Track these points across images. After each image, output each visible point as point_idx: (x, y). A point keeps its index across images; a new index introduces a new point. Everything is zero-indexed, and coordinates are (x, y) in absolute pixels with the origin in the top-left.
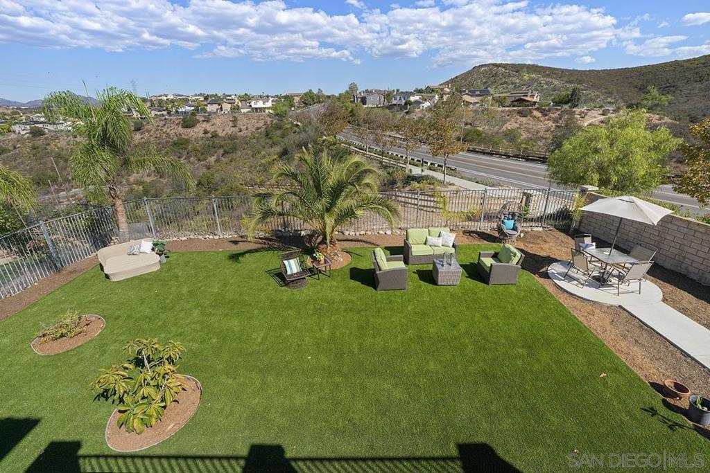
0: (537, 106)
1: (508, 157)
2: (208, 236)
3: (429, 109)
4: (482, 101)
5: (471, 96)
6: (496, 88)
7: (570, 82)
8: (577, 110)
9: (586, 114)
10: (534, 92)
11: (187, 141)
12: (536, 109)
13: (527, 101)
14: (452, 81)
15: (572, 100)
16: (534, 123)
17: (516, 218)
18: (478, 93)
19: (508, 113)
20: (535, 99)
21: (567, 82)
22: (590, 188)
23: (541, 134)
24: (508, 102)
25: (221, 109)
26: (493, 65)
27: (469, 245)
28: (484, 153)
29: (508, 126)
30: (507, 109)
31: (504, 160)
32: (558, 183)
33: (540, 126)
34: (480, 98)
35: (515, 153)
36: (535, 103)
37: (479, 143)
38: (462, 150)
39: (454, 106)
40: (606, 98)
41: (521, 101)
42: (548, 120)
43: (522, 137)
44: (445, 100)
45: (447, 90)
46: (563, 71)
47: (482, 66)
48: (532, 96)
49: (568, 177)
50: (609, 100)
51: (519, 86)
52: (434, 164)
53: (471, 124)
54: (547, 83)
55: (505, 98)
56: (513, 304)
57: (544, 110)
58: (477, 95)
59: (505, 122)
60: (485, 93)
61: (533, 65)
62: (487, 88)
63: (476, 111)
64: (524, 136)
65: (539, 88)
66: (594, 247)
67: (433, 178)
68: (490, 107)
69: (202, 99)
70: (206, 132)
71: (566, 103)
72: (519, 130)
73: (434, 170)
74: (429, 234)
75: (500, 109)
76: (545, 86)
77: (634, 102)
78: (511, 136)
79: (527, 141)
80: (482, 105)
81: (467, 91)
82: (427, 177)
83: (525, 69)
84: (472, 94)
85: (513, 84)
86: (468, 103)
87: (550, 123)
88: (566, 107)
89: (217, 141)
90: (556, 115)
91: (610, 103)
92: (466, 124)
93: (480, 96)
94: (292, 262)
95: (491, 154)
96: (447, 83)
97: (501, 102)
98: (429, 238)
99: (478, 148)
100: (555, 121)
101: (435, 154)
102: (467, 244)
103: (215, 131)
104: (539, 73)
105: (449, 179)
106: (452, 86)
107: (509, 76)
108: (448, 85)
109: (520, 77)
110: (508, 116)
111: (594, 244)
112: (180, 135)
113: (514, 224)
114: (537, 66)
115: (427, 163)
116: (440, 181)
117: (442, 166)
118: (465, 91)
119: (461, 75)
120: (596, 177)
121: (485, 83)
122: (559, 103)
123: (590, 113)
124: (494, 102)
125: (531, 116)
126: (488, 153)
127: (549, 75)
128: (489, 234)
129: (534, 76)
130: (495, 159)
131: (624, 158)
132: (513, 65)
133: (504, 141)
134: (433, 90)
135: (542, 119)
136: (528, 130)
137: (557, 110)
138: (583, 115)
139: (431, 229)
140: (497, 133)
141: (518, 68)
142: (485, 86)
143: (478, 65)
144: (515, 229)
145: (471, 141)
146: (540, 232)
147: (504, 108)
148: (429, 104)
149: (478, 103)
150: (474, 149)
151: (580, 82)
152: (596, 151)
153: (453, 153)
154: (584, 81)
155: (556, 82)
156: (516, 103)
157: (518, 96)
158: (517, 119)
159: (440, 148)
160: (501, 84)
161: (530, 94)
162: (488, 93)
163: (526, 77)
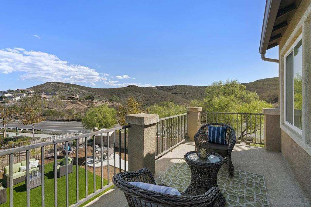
0: (79, 100)
1: (69, 121)
3: (20, 101)
5: (46, 95)
6: (59, 92)
7: (89, 92)
8: (94, 101)
9: (97, 103)
10: (77, 95)
12: (78, 101)
13: (74, 98)
14: (34, 87)
15: (91, 98)
16: (79, 106)
17: (70, 145)
18: (50, 94)
19: (67, 103)
20: (77, 97)
21: (88, 92)
22: (96, 128)
23: (83, 110)
24: (66, 98)
26: (56, 82)
27: (48, 164)
28: (56, 120)
29: (67, 108)
30: (66, 101)
31: (67, 123)
32: (87, 128)
33: (81, 107)
34: (52, 96)
35: (72, 119)
36: (78, 99)
37: (53, 116)
38: (43, 120)
39: (37, 99)
40: (102, 98)
41: (71, 98)
42: (84, 105)
43: (75, 112)
44: (30, 96)
45: (31, 92)
46: (86, 87)
47: (51, 82)
48: (76, 96)
49: (89, 125)
50: (103, 98)
51: (70, 92)
52: (26, 129)
53: (48, 108)
54: (81, 91)
55: (64, 96)
56: (71, 181)
57: (82, 101)
58: (50, 95)
59: (66, 106)
60: (53, 94)
61: (75, 85)
62: (55, 92)
63: (50, 102)
64: (76, 111)
65: (78, 93)
66: (99, 148)
67: (26, 137)
68: (57, 100)
71: (90, 99)
72: (73, 109)
73: (26, 133)
74: (22, 165)
75: (63, 101)
76: (81, 93)
77: (110, 99)
78: (69, 112)
79: (77, 114)
80: (53, 99)
81: (44, 93)
82: (21, 137)
83: (71, 86)
84: (47, 94)
85: (67, 91)
86: (45, 98)
87: (85, 106)
88: (90, 100)
90: (87, 103)
91: (104, 99)
92: (45, 108)
93: (51, 95)
95: (60, 120)
96: (31, 88)
97: (63, 98)
98: (22, 167)
99: (53, 118)
100: (87, 105)
101: (25, 124)
102: (47, 163)
104: (77, 87)
105: (36, 136)
106: (35, 90)
107: (65, 88)
108: (32, 89)
109: (70, 88)
110: (67, 104)
111: (99, 147)
113: (70, 148)
114: (76, 85)
115: (21, 129)
116: (30, 138)
117: (31, 130)
118: (42, 93)
119: (40, 85)
120: (98, 124)
121: (53, 90)
122: (87, 98)
123: (98, 102)
124: (59, 98)
125: (77, 104)
126: (59, 120)
127: (81, 89)
128: (59, 156)
129: (75, 88)
130: (63, 122)
131: (105, 117)
132: (66, 84)
133: (66, 114)
134: (22, 91)
135: (82, 104)
136: (77, 109)
137: (87, 101)
138: (96, 103)
139: (22, 162)
140: (62, 111)
141: (69, 85)
142: (54, 91)
143: (48, 82)
144: (70, 150)
145: (49, 115)
146: (82, 148)
147: (64, 101)
148: (20, 98)
149: (50, 98)
150: (51, 119)
151: (93, 92)
152: (96, 116)
153: (37, 122)
154: (94, 92)
155: (85, 91)
156: (70, 99)
157: (70, 96)
158: (71, 105)
159: (29, 121)
160: (62, 91)
161: (75, 95)
162: (55, 94)
163: (72, 89)
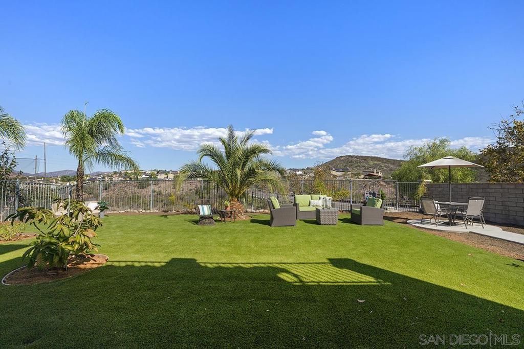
0: (382, 179)
2: (141, 210)
4: (345, 175)
5: (337, 172)
6: (352, 168)
10: (378, 171)
11: (139, 197)
13: (375, 175)
18: (341, 170)
20: (380, 175)
24: (362, 176)
25: (167, 177)
26: (349, 156)
33: (386, 191)
34: (343, 173)
36: (380, 177)
41: (370, 176)
42: (391, 187)
46: (394, 160)
47: (342, 157)
48: (377, 173)
51: (368, 168)
54: (385, 166)
55: (359, 174)
57: (387, 181)
58: (341, 171)
61: (375, 157)
62: (347, 167)
65: (381, 169)
69: (156, 172)
70: (154, 191)
74: (312, 199)
76: (385, 168)
80: (345, 177)
81: (334, 169)
83: (370, 159)
84: (338, 170)
85: (363, 167)
86: (335, 176)
89: (160, 197)
94: (205, 207)
97: (357, 176)
98: (312, 201)
103: (160, 191)
104: (379, 161)
107: (360, 162)
109: (367, 163)
112: (135, 193)
114: (377, 158)
118: (332, 169)
119: (329, 162)
124: (352, 176)
127: (386, 163)
129: (376, 162)
132: (362, 157)
134: (311, 169)
135: (387, 186)
139: (312, 195)
141: (366, 159)
143: (339, 156)
147: (360, 179)
149: (342, 176)
155: (392, 166)
156: (367, 177)
157: (368, 173)
160: (356, 167)
161: (375, 172)
162: (347, 170)
163: (371, 163)
